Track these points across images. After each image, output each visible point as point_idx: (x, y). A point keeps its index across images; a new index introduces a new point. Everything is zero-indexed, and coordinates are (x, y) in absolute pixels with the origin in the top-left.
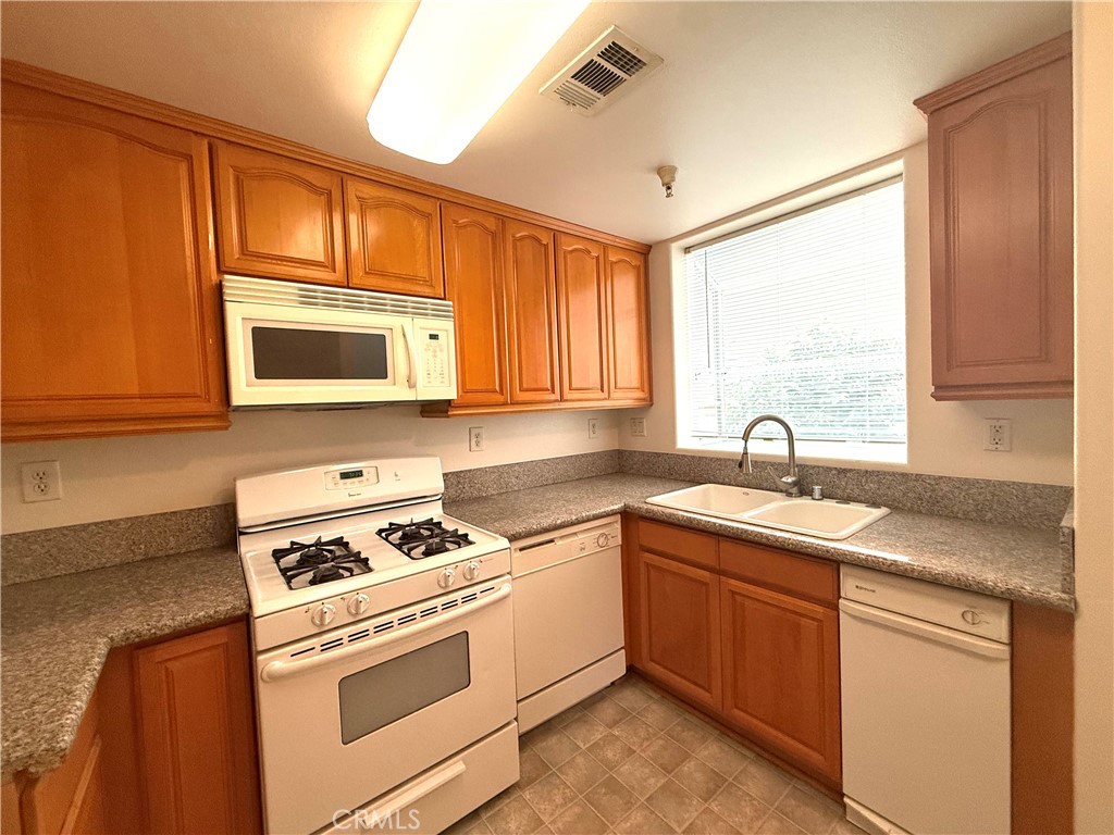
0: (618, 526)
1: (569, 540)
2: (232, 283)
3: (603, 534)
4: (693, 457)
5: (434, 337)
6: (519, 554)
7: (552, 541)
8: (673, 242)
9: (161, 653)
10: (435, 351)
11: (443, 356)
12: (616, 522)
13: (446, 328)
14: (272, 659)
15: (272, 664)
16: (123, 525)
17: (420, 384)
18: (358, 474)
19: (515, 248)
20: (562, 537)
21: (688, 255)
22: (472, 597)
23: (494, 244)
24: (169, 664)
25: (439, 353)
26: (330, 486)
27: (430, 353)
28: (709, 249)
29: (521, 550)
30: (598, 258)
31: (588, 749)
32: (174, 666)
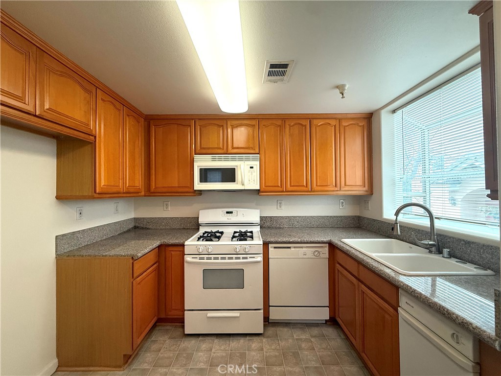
0: (327, 249)
1: (298, 249)
2: (196, 157)
3: (317, 251)
4: (389, 223)
5: (252, 168)
6: (273, 249)
7: (290, 248)
8: (382, 109)
9: (171, 249)
10: (252, 173)
11: (254, 174)
12: (326, 247)
13: (256, 164)
14: (188, 257)
15: (188, 258)
16: (180, 219)
17: (245, 184)
18: (231, 212)
19: (290, 129)
20: (294, 247)
21: (395, 114)
22: (246, 258)
23: (280, 130)
24: (172, 252)
25: (253, 173)
26: (223, 215)
27: (250, 173)
28: (404, 109)
29: (274, 248)
30: (335, 126)
31: (297, 339)
32: (173, 253)
